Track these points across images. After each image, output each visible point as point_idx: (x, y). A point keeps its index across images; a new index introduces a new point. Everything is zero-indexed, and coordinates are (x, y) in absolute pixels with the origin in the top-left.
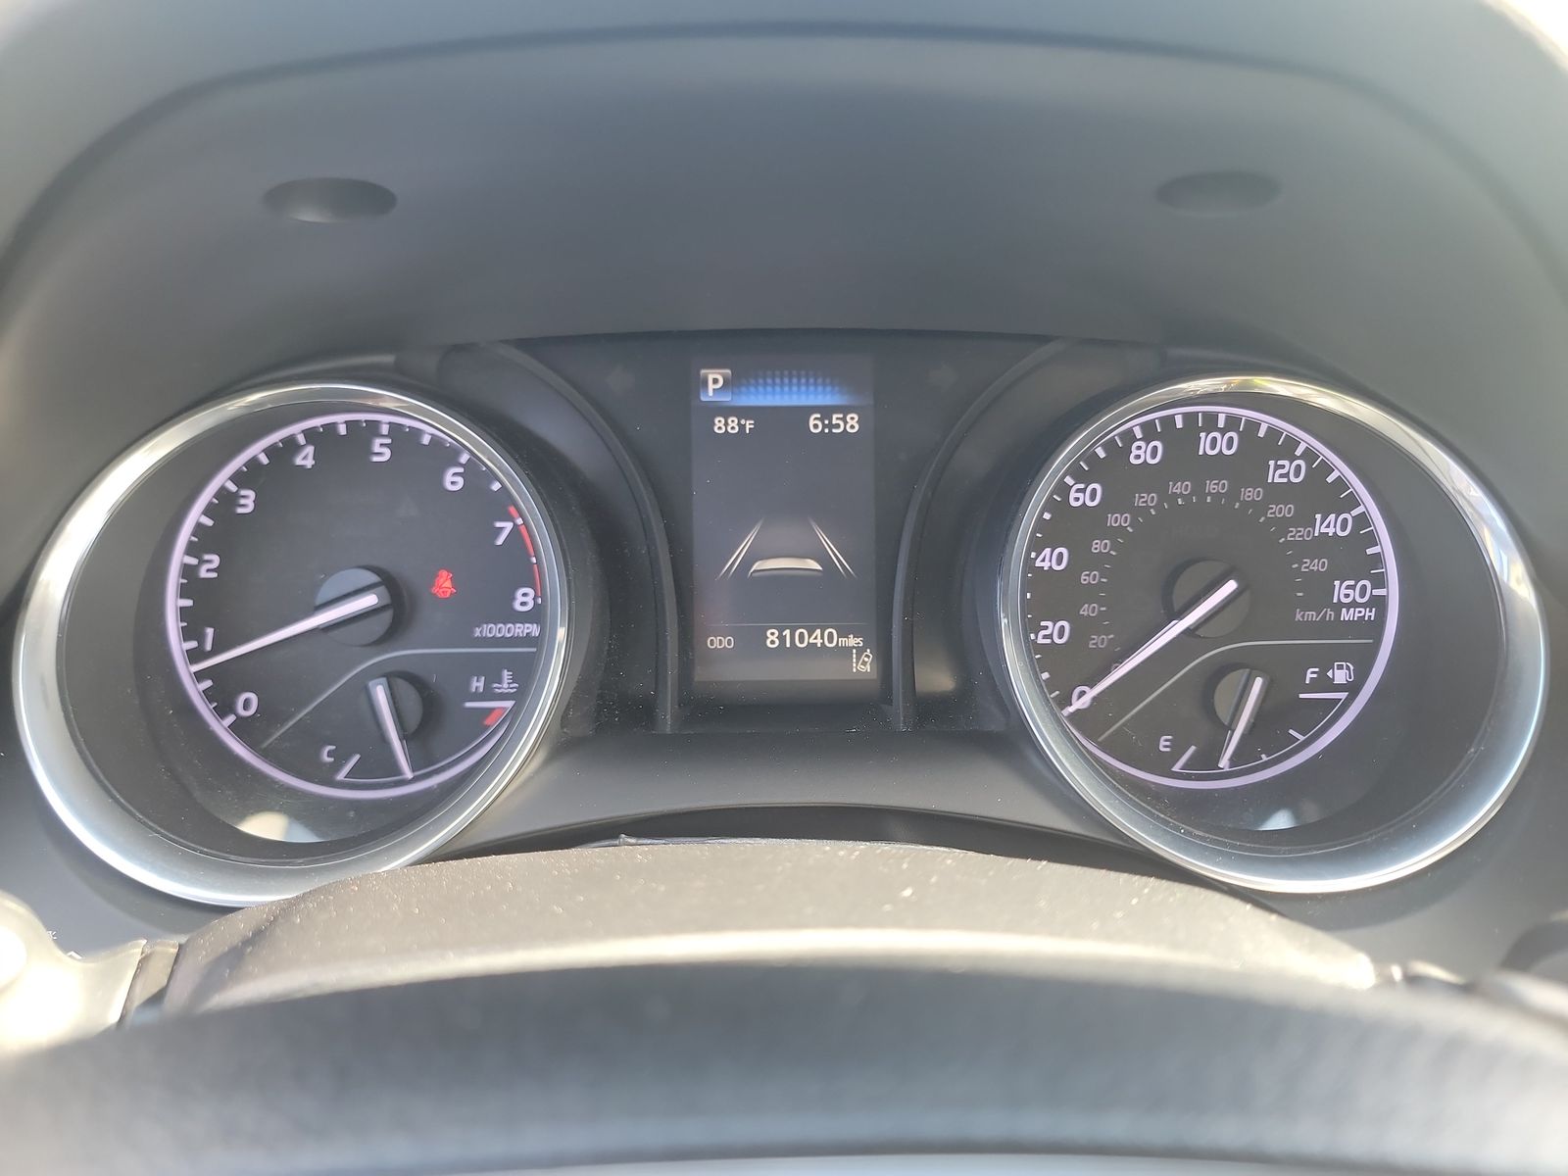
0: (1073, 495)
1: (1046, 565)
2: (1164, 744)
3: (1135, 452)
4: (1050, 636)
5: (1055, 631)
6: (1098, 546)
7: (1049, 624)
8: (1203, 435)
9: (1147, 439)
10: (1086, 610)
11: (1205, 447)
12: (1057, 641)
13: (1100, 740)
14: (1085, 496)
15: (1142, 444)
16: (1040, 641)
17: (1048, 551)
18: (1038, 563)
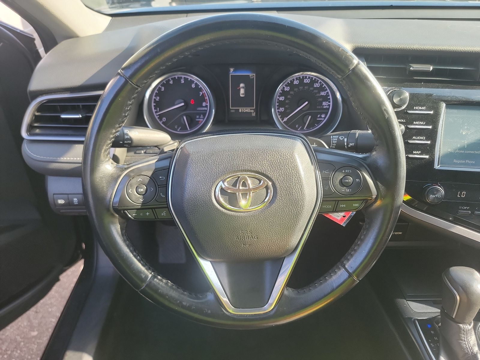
0: (285, 89)
2: (297, 126)
3: (294, 82)
5: (282, 109)
6: (289, 97)
8: (305, 80)
9: (296, 80)
10: (286, 106)
12: (282, 111)
13: (287, 125)
14: (287, 89)
17: (281, 97)
18: (280, 99)
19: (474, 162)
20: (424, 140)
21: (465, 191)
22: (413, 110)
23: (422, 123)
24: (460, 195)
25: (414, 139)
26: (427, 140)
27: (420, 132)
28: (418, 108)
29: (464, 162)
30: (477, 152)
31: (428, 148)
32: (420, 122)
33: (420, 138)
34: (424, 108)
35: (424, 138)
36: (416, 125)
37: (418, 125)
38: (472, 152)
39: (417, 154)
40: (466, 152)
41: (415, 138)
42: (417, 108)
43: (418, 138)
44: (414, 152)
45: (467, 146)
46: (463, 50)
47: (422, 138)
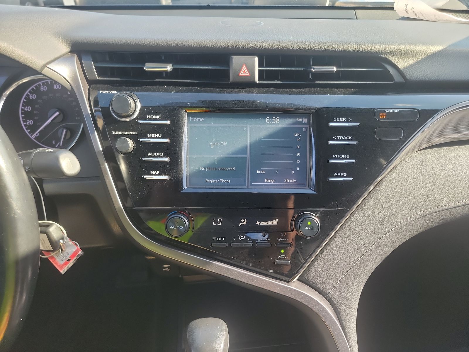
0: (30, 97)
1: (27, 110)
2: (54, 142)
3: (41, 88)
4: (29, 123)
5: (30, 122)
6: (37, 106)
7: (29, 121)
8: (54, 85)
9: (43, 86)
10: (36, 118)
11: (55, 87)
12: (31, 124)
13: (41, 142)
14: (33, 97)
15: (43, 87)
16: (27, 124)
17: (27, 107)
18: (25, 110)
19: (229, 181)
20: (162, 157)
21: (221, 217)
22: (146, 119)
23: (158, 135)
24: (216, 223)
25: (150, 156)
26: (165, 156)
27: (156, 147)
28: (152, 117)
29: (217, 181)
30: (232, 169)
31: (168, 166)
32: (155, 135)
33: (156, 154)
34: (159, 117)
35: (161, 154)
36: (151, 138)
37: (153, 138)
38: (226, 169)
39: (155, 175)
40: (219, 169)
41: (150, 154)
42: (150, 117)
43: (155, 154)
44: (151, 172)
45: (217, 162)
46: (205, 45)
47: (159, 154)
